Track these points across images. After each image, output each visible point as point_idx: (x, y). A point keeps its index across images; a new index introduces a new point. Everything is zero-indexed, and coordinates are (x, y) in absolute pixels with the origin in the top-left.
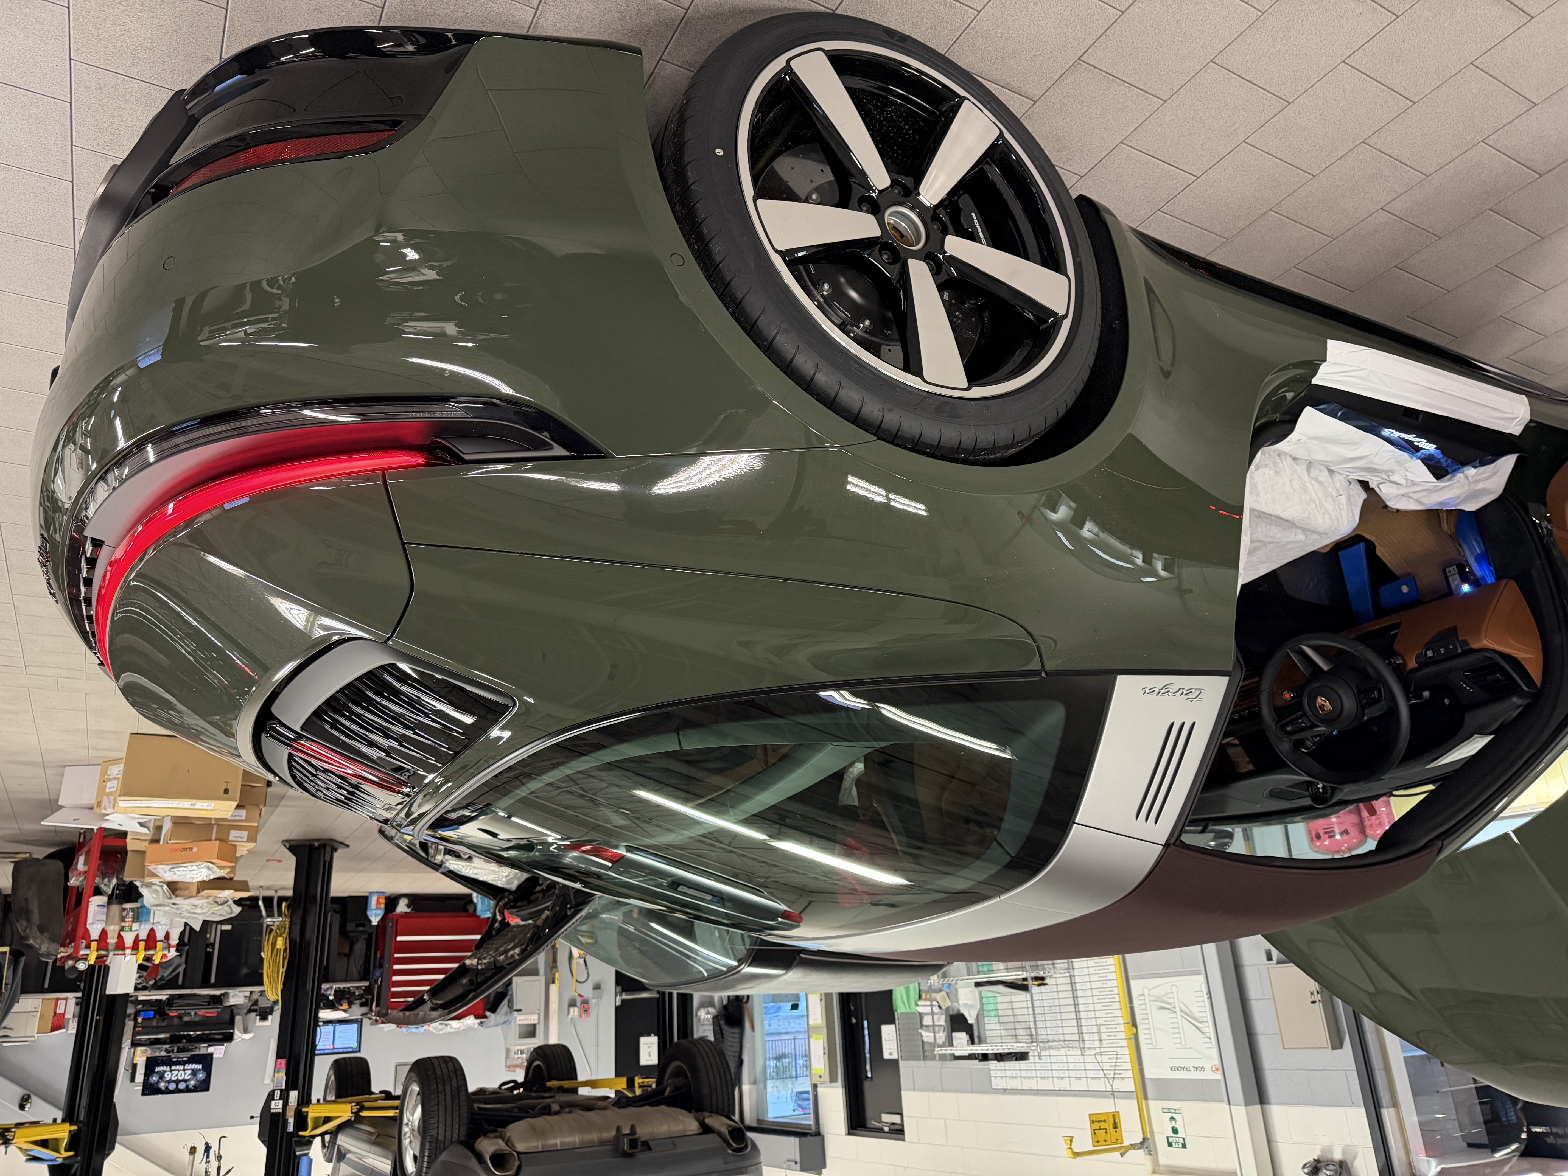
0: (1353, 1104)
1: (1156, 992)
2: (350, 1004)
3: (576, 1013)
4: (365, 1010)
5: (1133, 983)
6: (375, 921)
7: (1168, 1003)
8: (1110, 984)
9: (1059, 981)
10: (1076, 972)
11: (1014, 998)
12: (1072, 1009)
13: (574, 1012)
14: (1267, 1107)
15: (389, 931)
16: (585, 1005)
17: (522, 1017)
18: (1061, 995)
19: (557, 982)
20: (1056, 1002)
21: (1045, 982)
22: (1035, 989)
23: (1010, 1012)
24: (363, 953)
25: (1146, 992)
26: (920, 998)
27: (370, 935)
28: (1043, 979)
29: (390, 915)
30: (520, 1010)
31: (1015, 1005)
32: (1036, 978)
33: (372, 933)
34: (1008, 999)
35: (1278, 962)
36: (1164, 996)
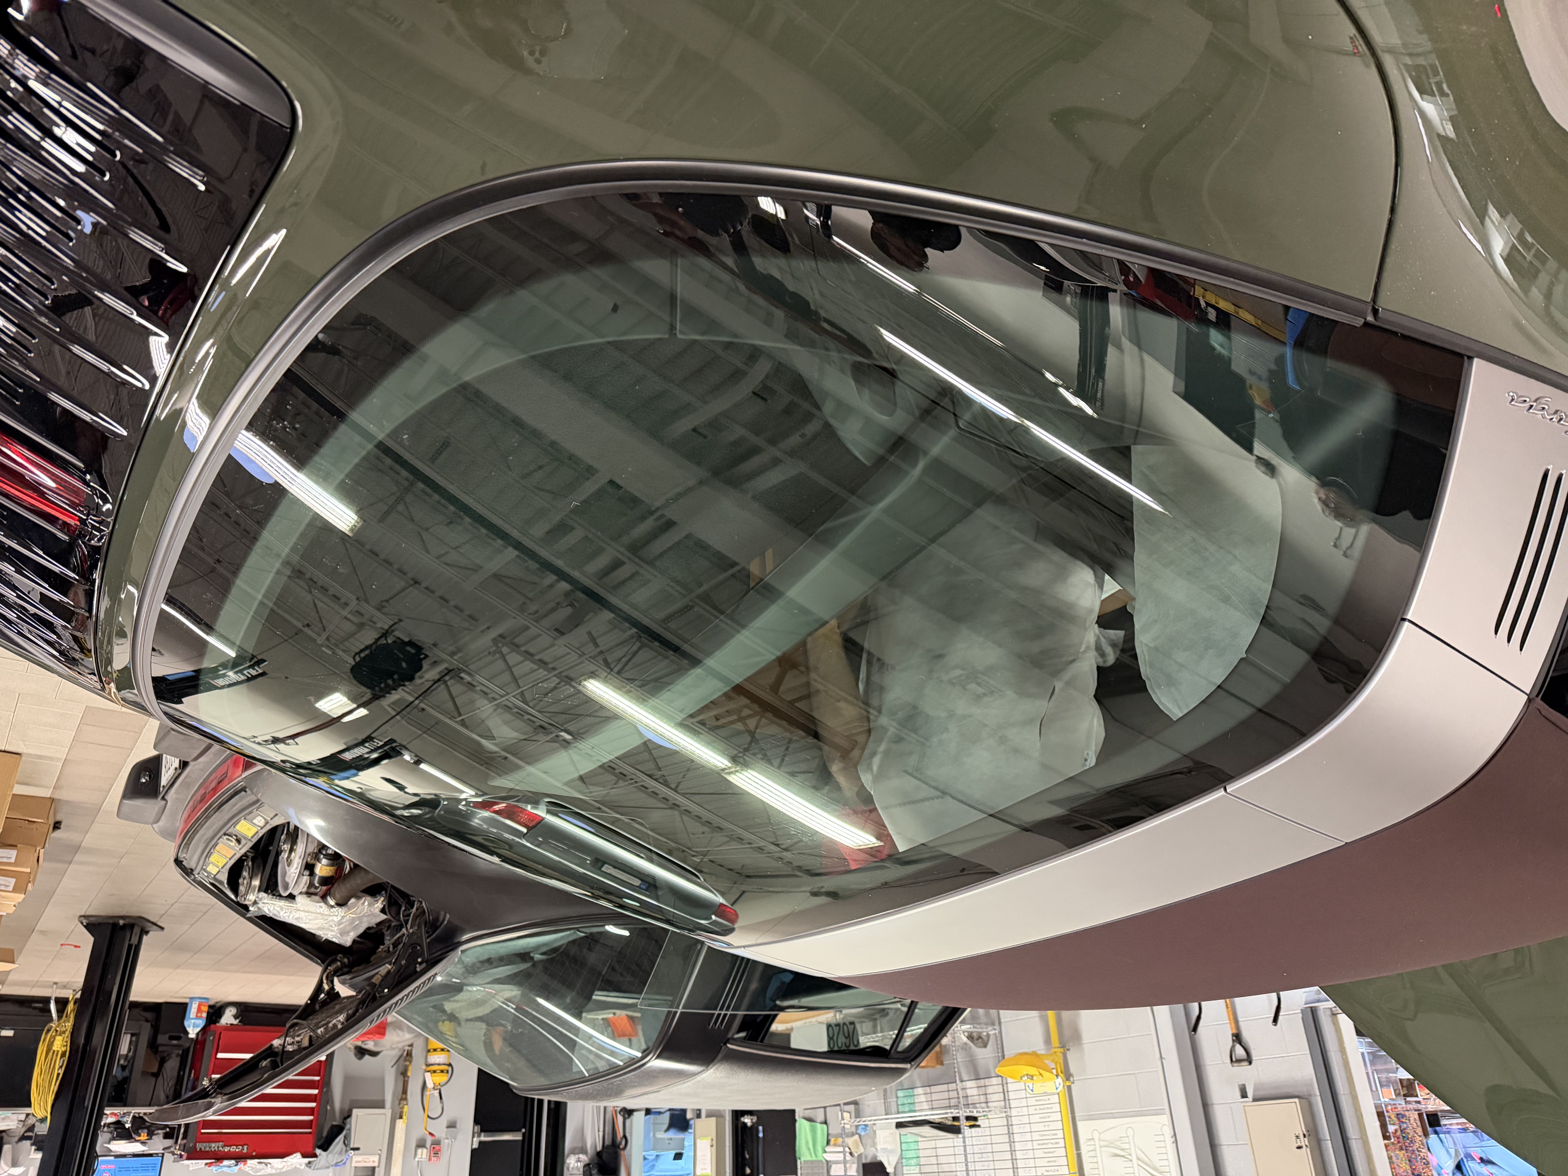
1: (1107, 1136)
2: (151, 1135)
3: (424, 1156)
4: (169, 1142)
5: (1080, 1124)
6: (192, 1034)
7: (1122, 1150)
8: (1053, 1126)
9: (994, 1122)
10: (1014, 1112)
11: (940, 1144)
12: (1008, 1156)
13: (423, 1153)
15: (208, 1046)
16: (436, 1148)
17: (359, 1158)
18: (995, 1139)
19: (404, 1117)
20: (989, 1148)
21: (977, 1123)
22: (967, 1131)
23: (933, 1160)
24: (175, 1074)
25: (1096, 1135)
26: (828, 1143)
27: (186, 1052)
28: (975, 1119)
29: (212, 1026)
30: (358, 1149)
31: (940, 1152)
32: (968, 1118)
33: (189, 1049)
34: (932, 1144)
35: (1255, 1100)
36: (1118, 1140)
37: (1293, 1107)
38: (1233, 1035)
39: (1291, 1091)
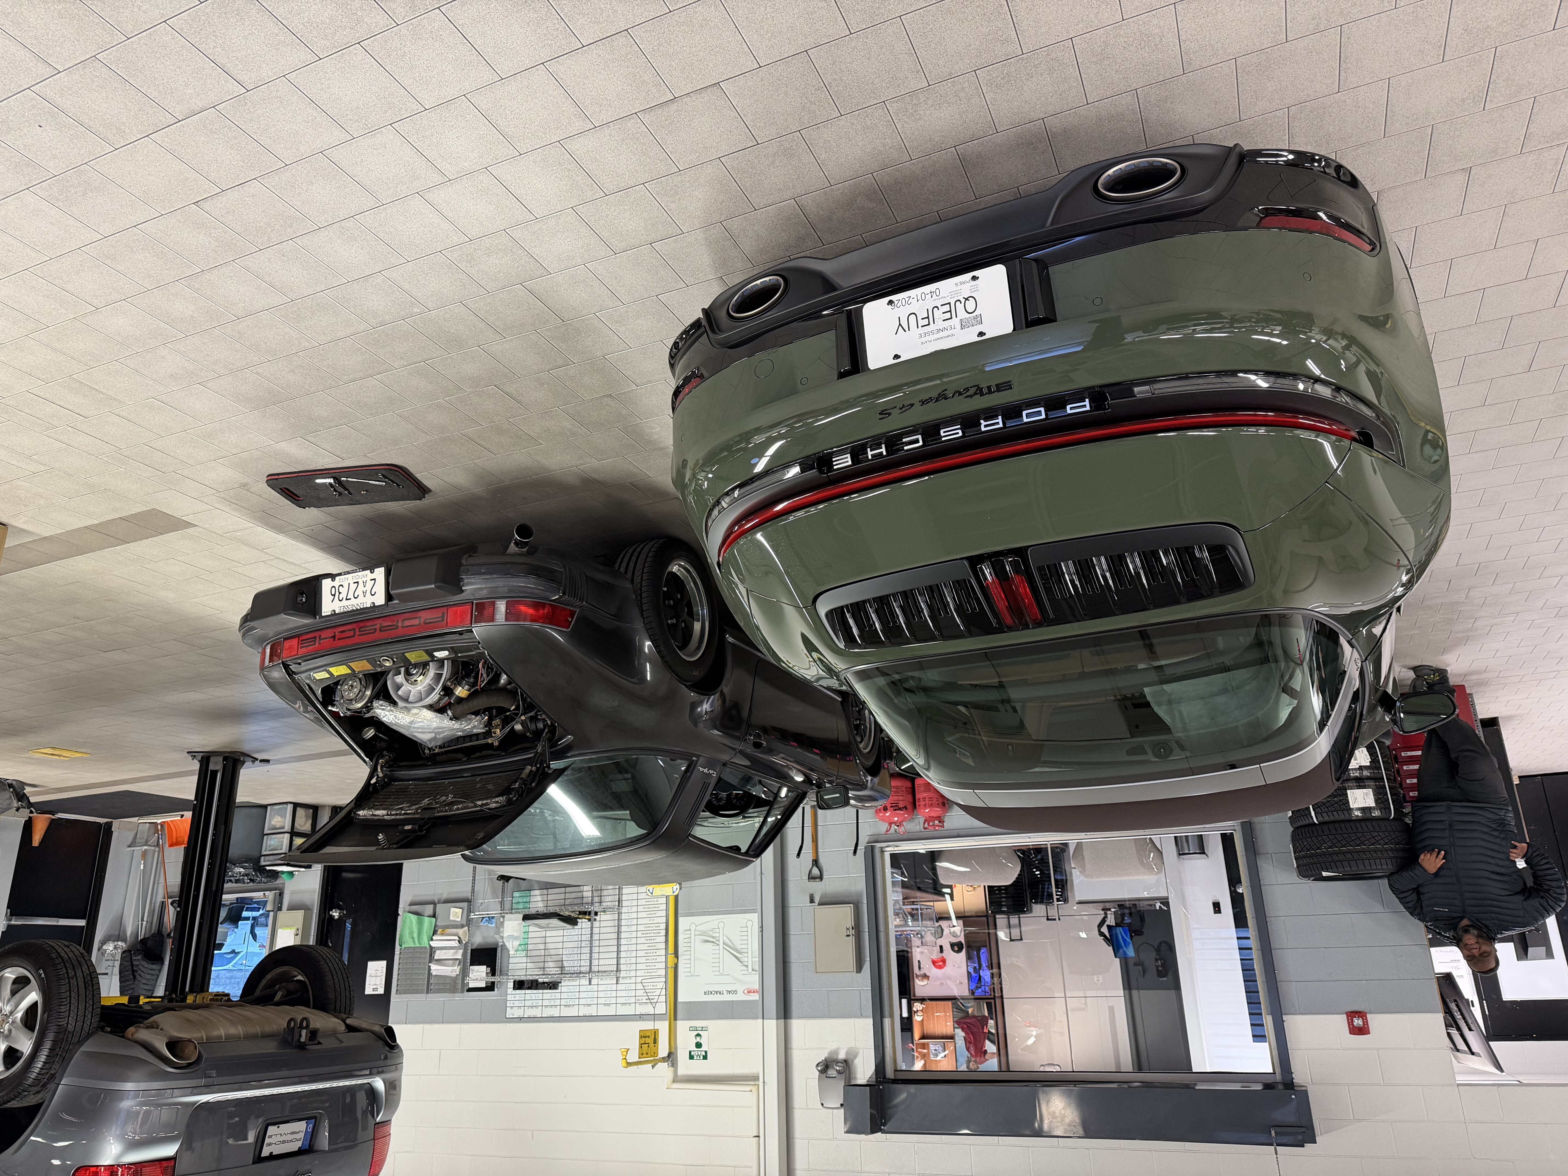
0: (862, 1016)
1: (704, 928)
5: (681, 920)
7: (713, 937)
8: (657, 920)
10: (624, 910)
11: (556, 933)
14: (789, 1020)
21: (596, 917)
23: (542, 946)
25: (693, 927)
26: (435, 933)
28: (593, 915)
31: (548, 940)
34: (542, 934)
35: (819, 905)
36: (710, 931)
37: (848, 909)
38: (813, 861)
39: (847, 900)
